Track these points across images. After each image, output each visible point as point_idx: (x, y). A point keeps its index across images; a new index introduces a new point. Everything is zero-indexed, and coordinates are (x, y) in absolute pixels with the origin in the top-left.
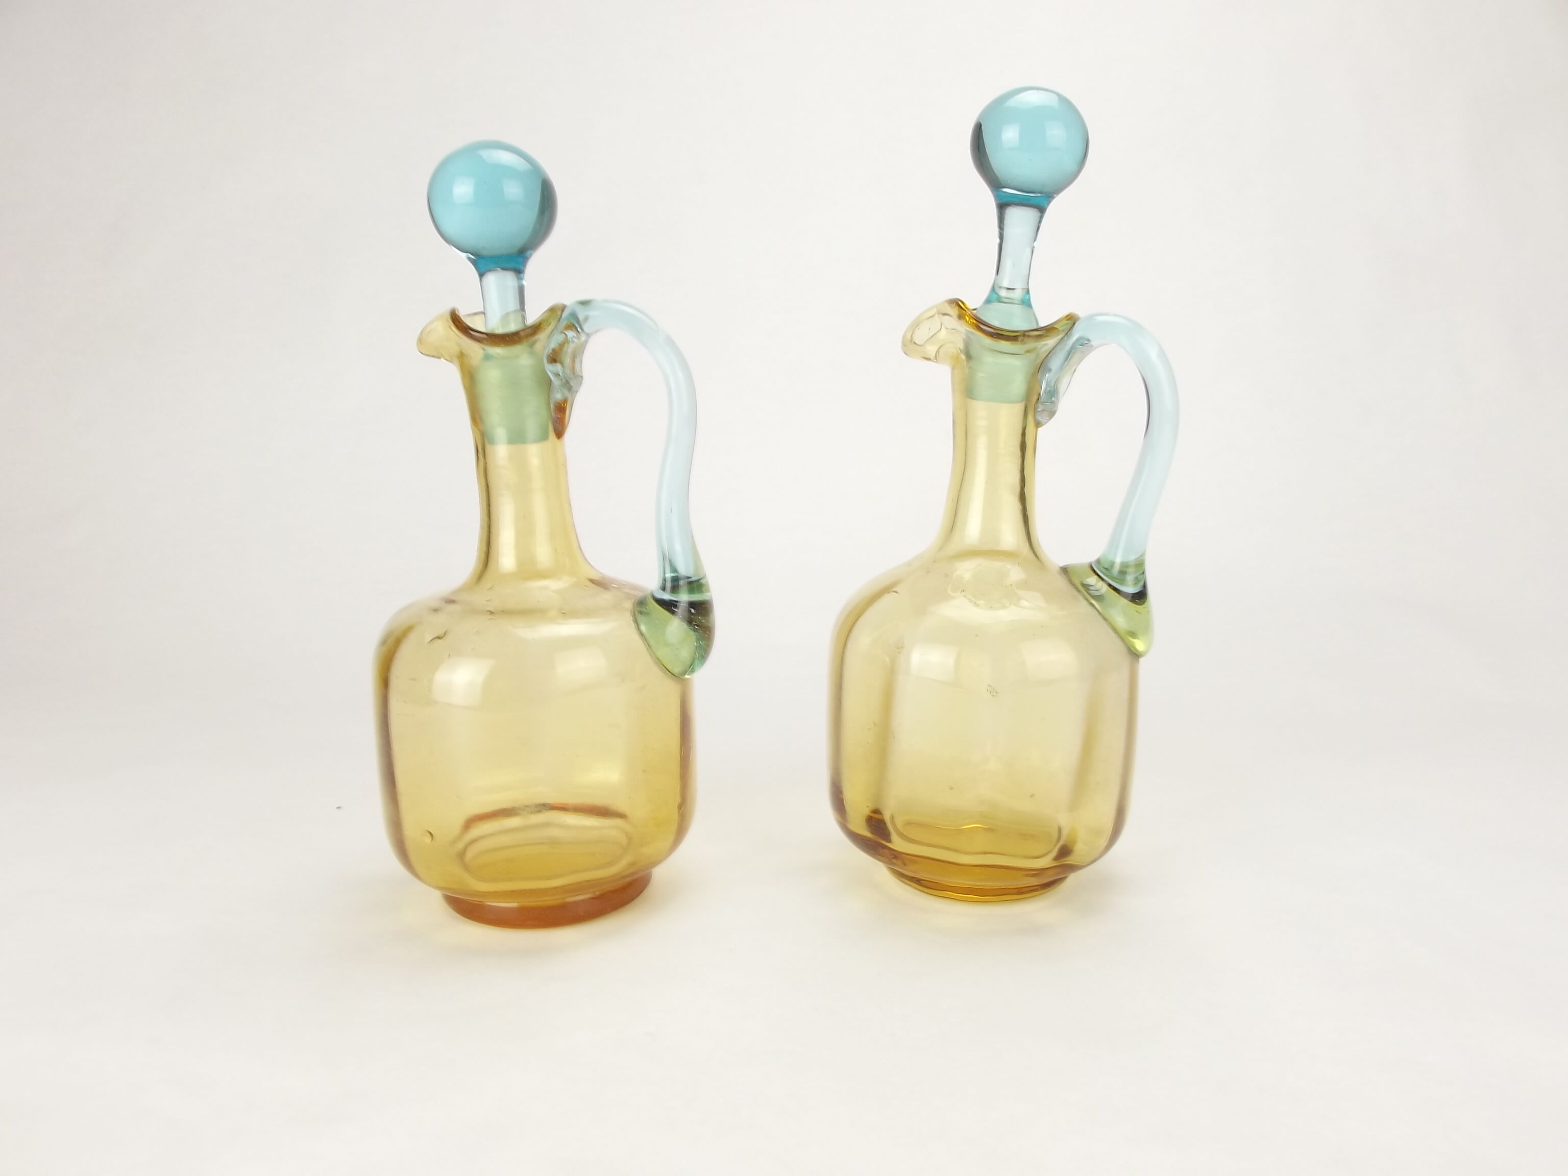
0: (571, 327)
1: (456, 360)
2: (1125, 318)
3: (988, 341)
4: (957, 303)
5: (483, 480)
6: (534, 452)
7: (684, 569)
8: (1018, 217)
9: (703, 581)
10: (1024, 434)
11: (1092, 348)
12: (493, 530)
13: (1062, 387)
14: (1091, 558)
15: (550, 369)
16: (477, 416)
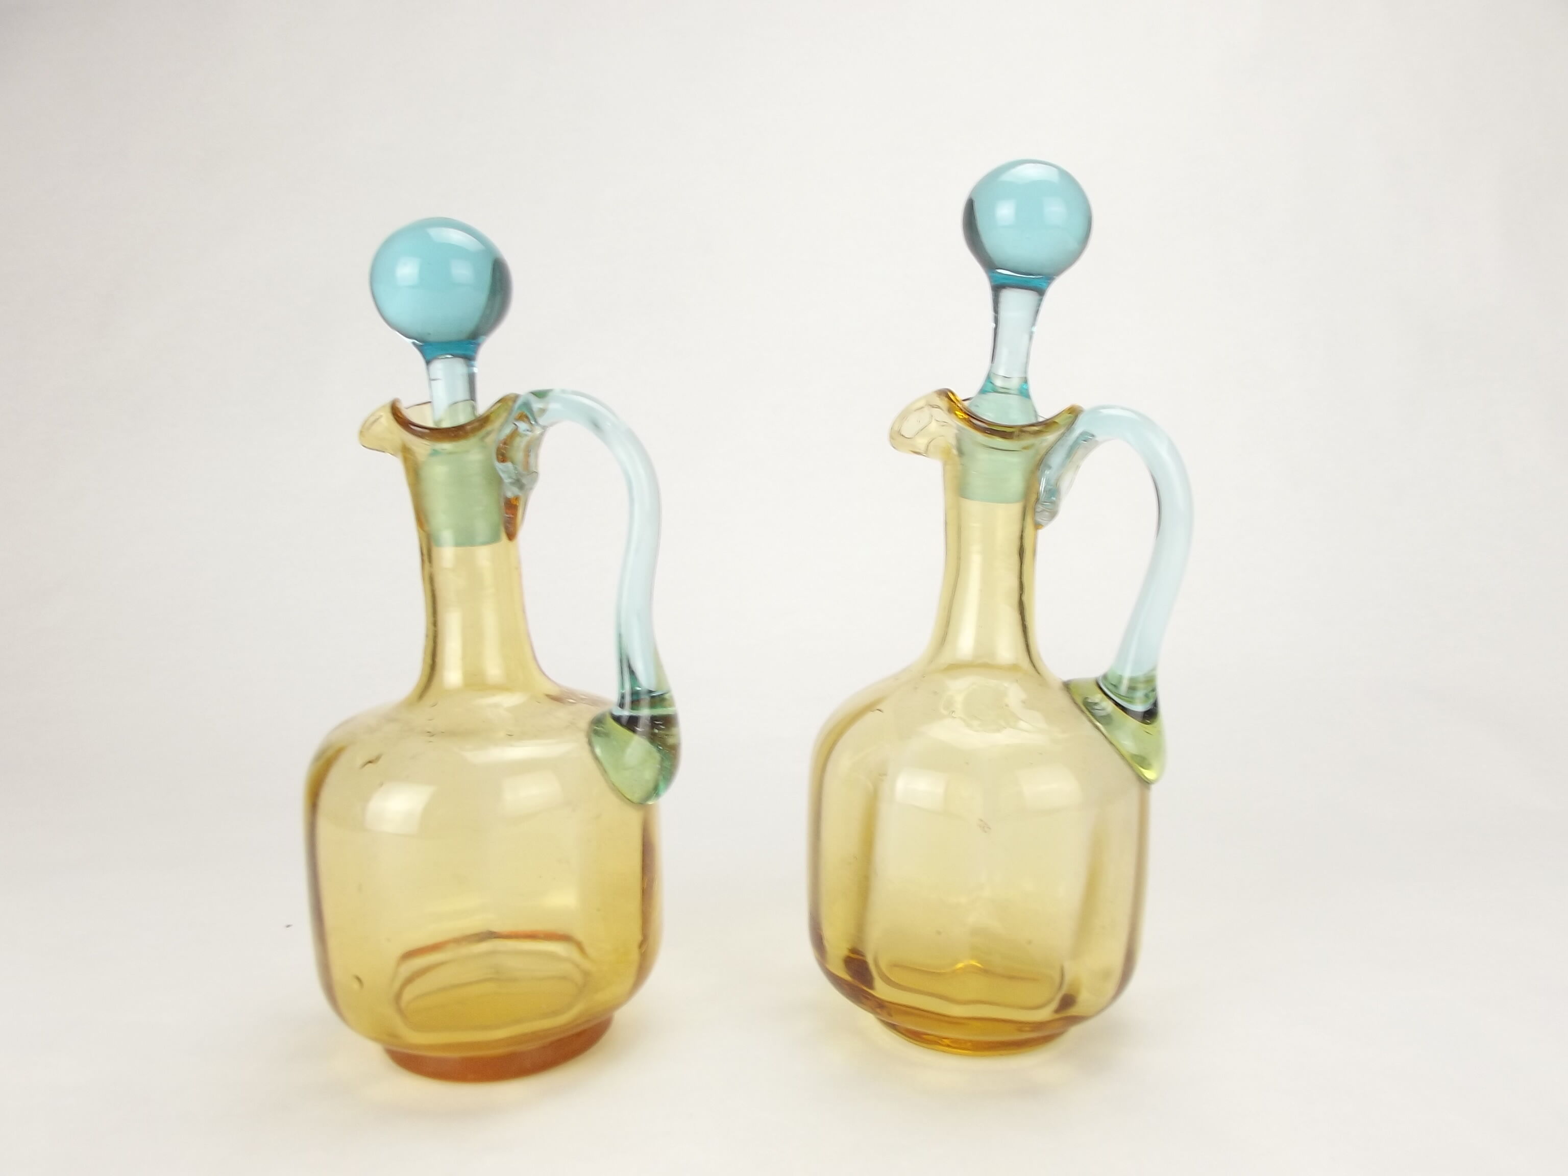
0: (522, 417)
1: (400, 455)
2: (1133, 411)
3: (981, 437)
4: (946, 394)
5: (428, 586)
6: (484, 555)
7: (646, 682)
8: (1014, 299)
9: (667, 696)
10: (1022, 538)
11: (1097, 443)
12: (439, 640)
13: (1064, 485)
14: (1096, 672)
15: (499, 466)
16: (422, 517)
